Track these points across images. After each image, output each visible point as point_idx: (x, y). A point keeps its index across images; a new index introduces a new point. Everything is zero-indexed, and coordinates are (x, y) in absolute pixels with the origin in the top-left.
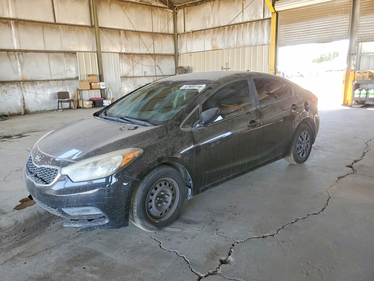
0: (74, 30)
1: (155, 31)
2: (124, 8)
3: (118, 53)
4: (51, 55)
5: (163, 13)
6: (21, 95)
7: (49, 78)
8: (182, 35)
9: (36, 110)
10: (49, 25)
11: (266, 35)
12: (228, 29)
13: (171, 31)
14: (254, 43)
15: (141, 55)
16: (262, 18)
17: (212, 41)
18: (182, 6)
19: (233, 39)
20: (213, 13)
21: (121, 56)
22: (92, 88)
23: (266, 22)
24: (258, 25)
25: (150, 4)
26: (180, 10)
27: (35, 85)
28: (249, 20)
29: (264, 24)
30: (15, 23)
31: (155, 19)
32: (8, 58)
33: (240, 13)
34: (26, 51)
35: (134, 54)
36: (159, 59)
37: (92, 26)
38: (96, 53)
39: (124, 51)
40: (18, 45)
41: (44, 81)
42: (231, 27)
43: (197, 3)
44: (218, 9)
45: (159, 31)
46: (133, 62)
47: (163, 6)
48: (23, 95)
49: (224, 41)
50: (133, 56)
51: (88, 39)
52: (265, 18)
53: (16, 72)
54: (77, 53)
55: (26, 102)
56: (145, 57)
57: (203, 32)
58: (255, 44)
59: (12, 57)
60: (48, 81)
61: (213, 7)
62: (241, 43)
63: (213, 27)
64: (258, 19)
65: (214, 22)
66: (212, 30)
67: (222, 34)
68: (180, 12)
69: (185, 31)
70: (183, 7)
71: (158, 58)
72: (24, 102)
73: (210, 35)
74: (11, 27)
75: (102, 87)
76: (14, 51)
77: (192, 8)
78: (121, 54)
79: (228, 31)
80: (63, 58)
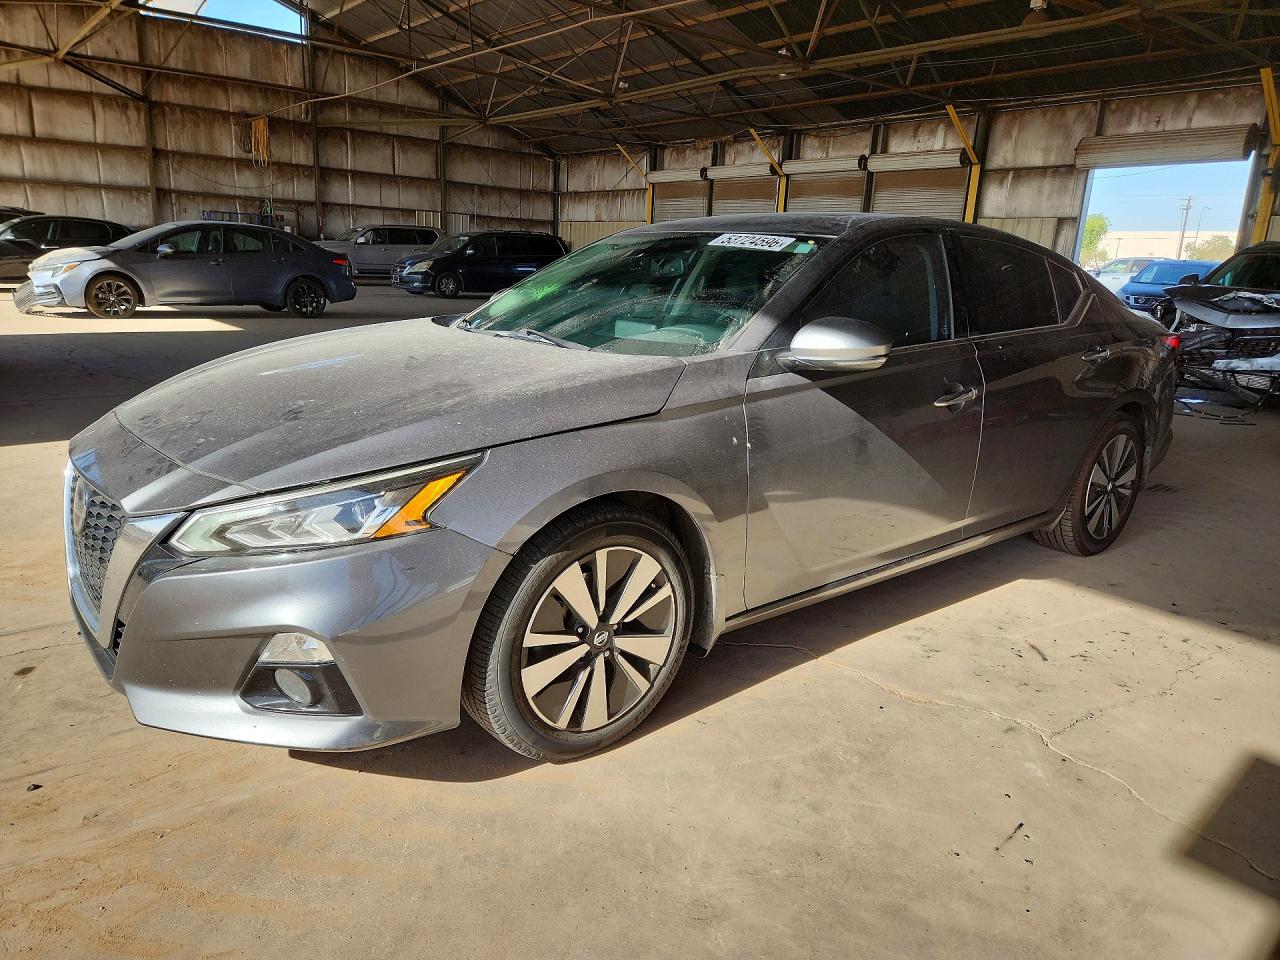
4: (388, 212)
34: (361, 207)
70: (567, 157)
73: (594, 202)
76: (348, 206)
78: (472, 217)
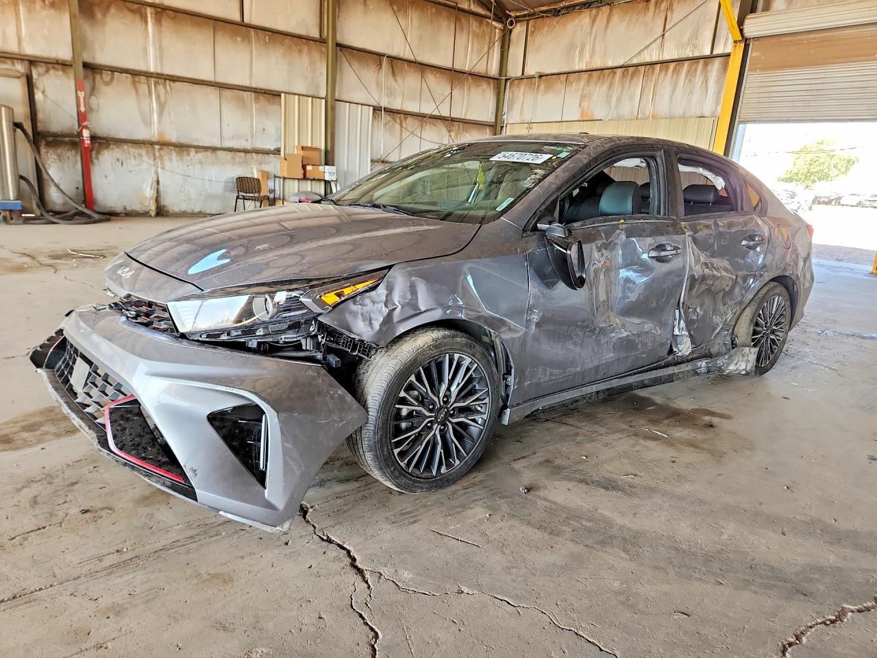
0: (282, 45)
1: (457, 67)
2: (395, 7)
3: (371, 108)
5: (480, 29)
6: (153, 173)
7: (216, 143)
8: (516, 82)
9: (183, 210)
10: (228, 25)
11: (712, 93)
12: (621, 75)
13: (494, 70)
14: (679, 111)
15: (421, 117)
16: (707, 52)
17: (581, 101)
18: (525, 16)
19: (631, 98)
20: (592, 37)
21: (378, 115)
22: (308, 176)
23: (717, 64)
24: (696, 70)
25: (455, 4)
26: (518, 25)
27: (185, 155)
28: (675, 57)
29: (709, 68)
30: (156, 14)
31: (462, 39)
32: (134, 90)
33: (655, 40)
35: (407, 114)
36: (459, 129)
37: (321, 40)
38: (323, 101)
39: (384, 103)
40: (158, 63)
41: (206, 149)
42: (631, 70)
43: (559, 11)
44: (607, 26)
45: (467, 69)
46: (401, 130)
47: (483, 13)
48: (157, 173)
49: (609, 101)
50: (404, 117)
51: (309, 68)
52: (714, 53)
53: (148, 123)
54: (283, 95)
55: (161, 189)
56: (430, 123)
57: (563, 77)
58: (681, 113)
59: (143, 88)
60: (214, 149)
61: (594, 21)
62: (649, 109)
63: (589, 68)
64: (697, 54)
65: (591, 58)
66: (585, 75)
67: (607, 85)
68: (519, 30)
69: (523, 74)
71: (457, 127)
72: (158, 190)
74: (146, 22)
75: (327, 178)
77: (547, 21)
79: (622, 79)
80: (251, 103)
